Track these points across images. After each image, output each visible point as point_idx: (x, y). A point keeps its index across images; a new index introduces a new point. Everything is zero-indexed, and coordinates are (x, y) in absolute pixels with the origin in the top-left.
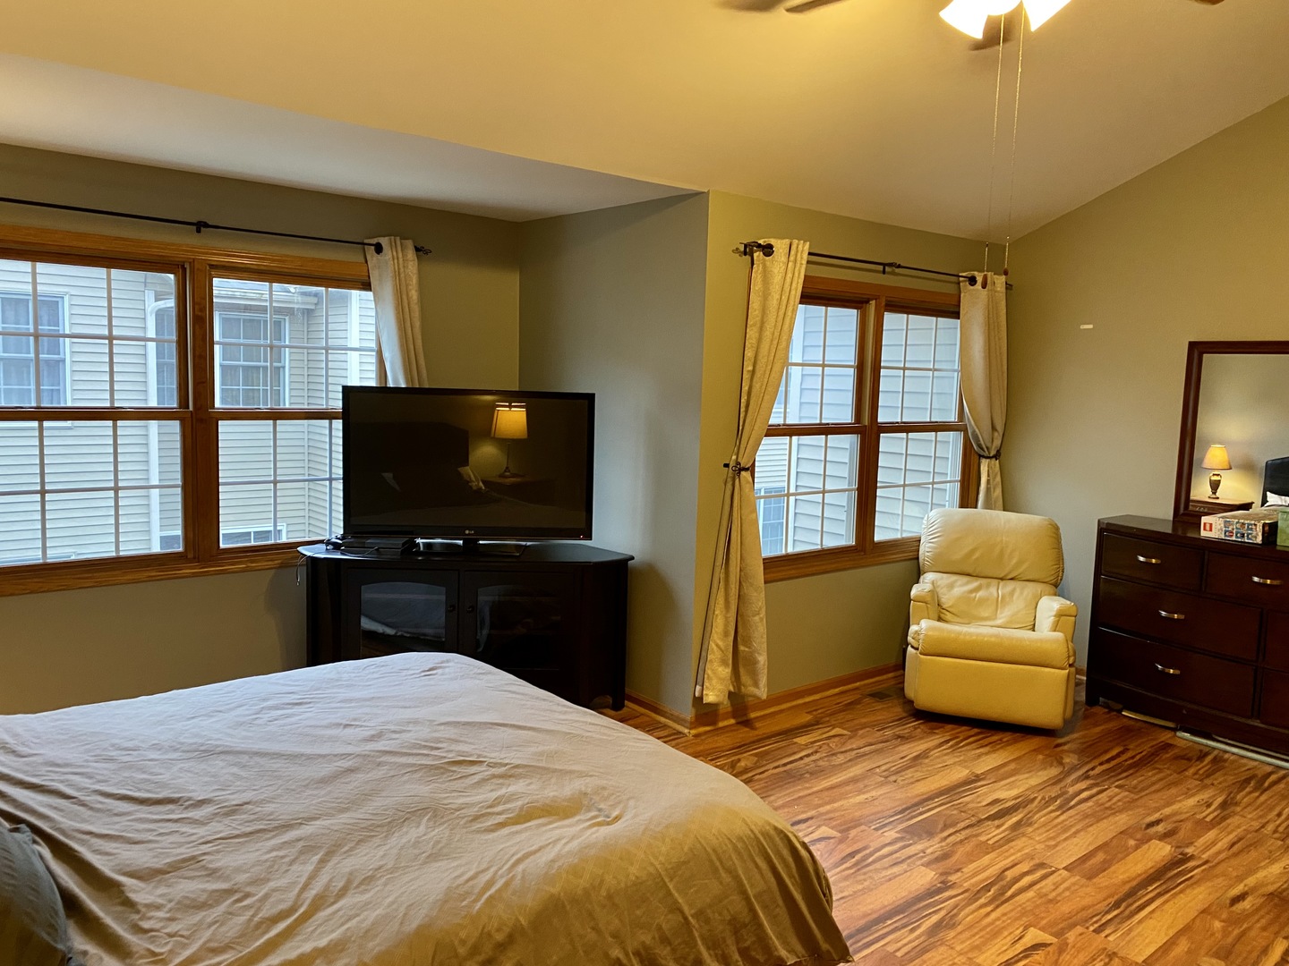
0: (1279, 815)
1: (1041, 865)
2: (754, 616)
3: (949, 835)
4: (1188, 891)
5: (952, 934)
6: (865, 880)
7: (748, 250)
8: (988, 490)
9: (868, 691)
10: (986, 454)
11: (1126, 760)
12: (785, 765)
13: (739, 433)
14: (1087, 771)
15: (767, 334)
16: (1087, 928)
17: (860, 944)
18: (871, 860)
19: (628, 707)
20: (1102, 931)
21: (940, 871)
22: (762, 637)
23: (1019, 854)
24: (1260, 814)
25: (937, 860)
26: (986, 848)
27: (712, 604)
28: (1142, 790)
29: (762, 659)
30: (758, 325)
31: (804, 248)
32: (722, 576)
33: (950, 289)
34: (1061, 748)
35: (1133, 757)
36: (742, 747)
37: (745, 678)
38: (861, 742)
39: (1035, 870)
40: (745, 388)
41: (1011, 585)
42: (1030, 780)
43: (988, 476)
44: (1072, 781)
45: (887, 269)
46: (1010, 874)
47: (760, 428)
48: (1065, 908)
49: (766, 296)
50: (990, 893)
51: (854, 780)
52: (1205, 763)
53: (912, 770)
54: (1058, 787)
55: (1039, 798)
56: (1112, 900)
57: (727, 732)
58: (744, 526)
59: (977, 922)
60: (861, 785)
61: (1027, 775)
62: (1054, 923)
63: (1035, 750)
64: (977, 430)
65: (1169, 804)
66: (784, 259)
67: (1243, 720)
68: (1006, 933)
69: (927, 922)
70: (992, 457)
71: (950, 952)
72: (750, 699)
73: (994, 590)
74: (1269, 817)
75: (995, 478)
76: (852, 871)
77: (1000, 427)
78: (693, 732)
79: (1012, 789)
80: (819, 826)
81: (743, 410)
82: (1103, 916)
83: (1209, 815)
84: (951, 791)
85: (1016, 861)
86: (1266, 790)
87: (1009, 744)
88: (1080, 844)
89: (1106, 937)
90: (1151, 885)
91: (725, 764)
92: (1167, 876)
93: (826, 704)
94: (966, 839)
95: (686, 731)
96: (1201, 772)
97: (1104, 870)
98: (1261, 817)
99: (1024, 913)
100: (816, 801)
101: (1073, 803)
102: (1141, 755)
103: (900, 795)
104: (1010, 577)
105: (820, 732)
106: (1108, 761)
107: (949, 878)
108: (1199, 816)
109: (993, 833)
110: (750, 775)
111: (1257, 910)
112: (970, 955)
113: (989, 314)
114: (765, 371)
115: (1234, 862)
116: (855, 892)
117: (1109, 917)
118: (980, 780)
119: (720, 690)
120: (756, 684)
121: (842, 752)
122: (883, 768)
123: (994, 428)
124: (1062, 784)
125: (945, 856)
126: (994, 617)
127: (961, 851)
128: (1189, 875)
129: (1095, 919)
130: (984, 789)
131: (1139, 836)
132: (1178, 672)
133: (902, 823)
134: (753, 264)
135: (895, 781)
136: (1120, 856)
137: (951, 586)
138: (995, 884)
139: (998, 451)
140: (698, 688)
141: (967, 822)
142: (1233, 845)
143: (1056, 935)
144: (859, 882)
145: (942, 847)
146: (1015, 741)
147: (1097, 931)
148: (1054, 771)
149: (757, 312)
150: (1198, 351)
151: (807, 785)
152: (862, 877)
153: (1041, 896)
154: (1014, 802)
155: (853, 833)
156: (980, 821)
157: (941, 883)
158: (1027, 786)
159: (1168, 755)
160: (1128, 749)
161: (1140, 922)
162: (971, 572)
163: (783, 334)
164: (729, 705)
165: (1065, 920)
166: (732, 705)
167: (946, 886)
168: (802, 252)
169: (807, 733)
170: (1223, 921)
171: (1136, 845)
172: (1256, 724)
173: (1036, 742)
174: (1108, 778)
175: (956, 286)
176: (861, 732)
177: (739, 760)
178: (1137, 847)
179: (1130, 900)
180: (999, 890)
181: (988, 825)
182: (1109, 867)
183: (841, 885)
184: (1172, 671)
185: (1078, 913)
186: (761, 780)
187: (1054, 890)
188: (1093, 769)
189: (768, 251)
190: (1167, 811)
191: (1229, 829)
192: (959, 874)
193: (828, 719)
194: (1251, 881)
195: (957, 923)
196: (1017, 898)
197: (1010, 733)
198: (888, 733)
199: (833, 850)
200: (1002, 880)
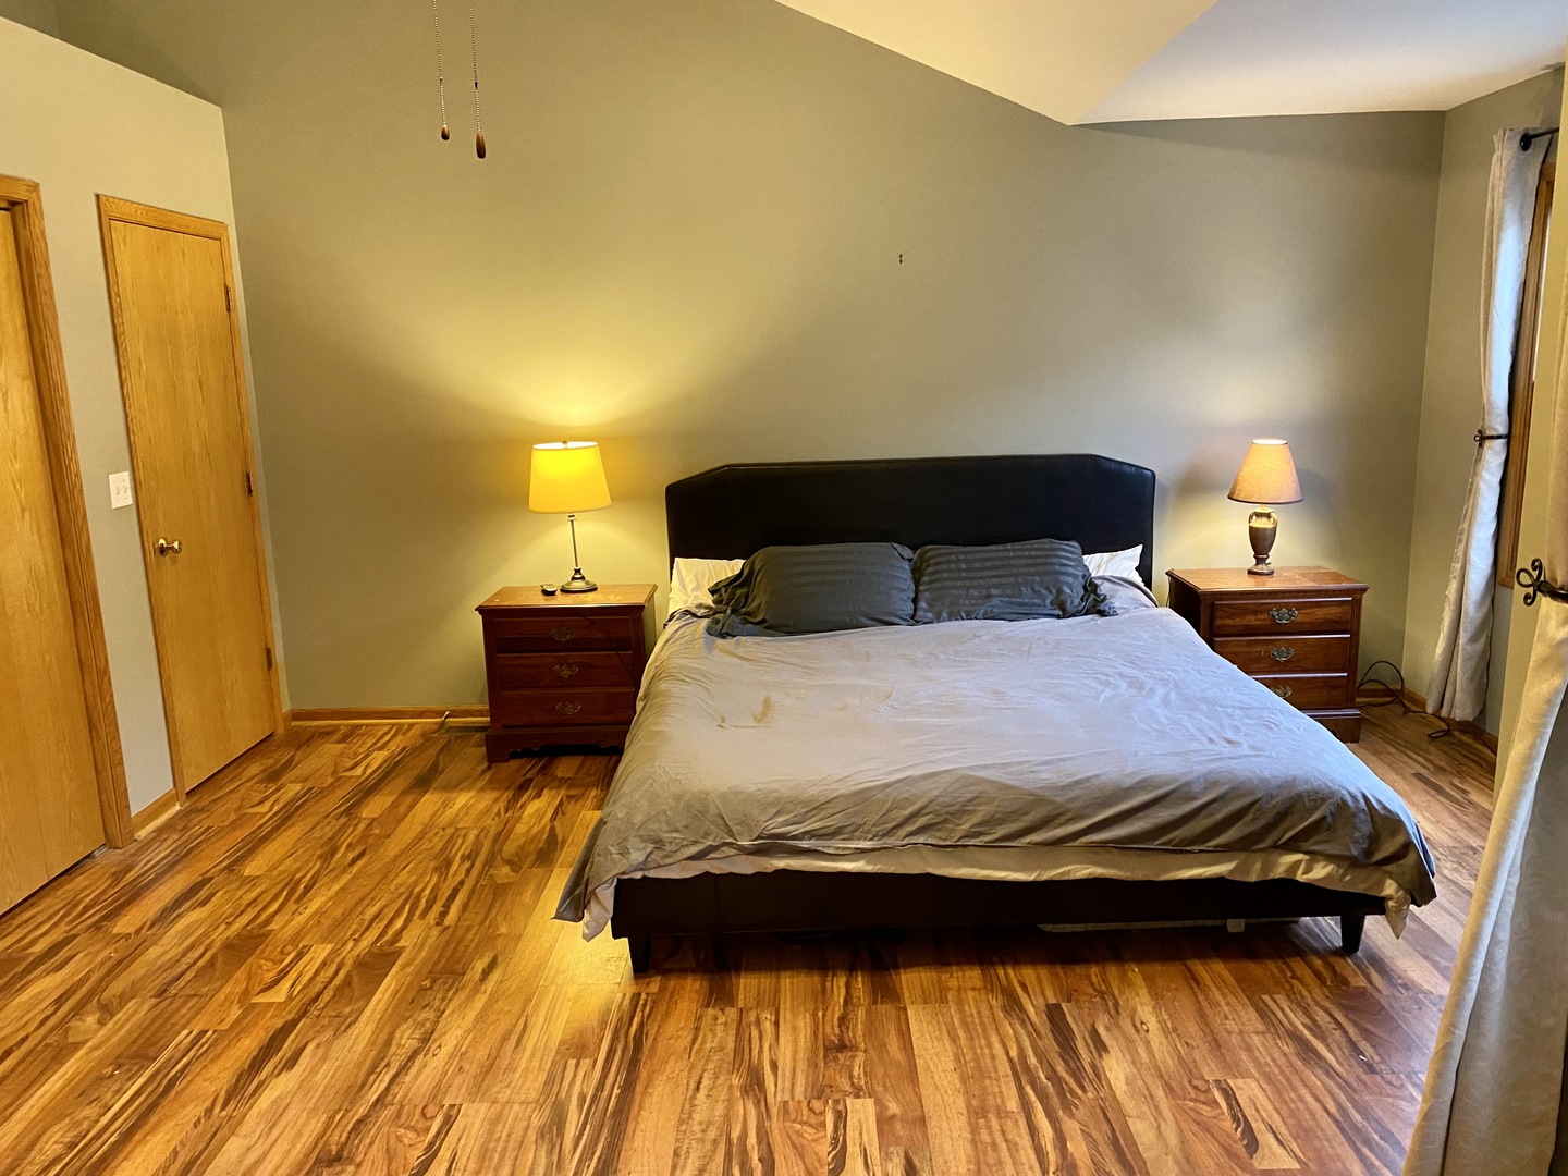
5: (535, 1122)
17: (620, 1048)
59: (516, 1159)
71: (523, 1097)
112: (498, 1107)
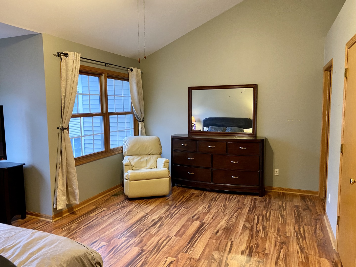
0: (221, 206)
1: (168, 237)
2: (73, 178)
3: (141, 234)
4: (205, 234)
6: (117, 257)
7: (59, 55)
8: (141, 130)
9: (112, 194)
10: (140, 120)
11: (184, 200)
12: (87, 224)
13: (62, 117)
14: (175, 205)
15: (69, 83)
16: (183, 252)
18: (119, 249)
19: (27, 217)
20: (187, 252)
21: (140, 247)
22: (76, 184)
23: (162, 235)
24: (217, 207)
25: (139, 243)
26: (152, 236)
27: (57, 176)
28: (190, 207)
29: (77, 191)
30: (65, 80)
31: (79, 56)
32: (60, 166)
33: (126, 72)
34: (168, 200)
35: (186, 199)
36: (72, 222)
37: (72, 199)
38: (112, 211)
39: (167, 238)
40: (63, 101)
41: (149, 156)
42: (161, 212)
43: (141, 127)
44: (172, 209)
45: (106, 65)
46: (160, 242)
47: (69, 115)
48: (176, 248)
49: (67, 70)
50: (155, 250)
51: (110, 224)
52: (202, 196)
53: (128, 216)
54: (169, 212)
55: (165, 216)
56: (188, 242)
57: (67, 217)
58: (66, 148)
60: (113, 225)
61: (160, 210)
62: (174, 254)
63: (161, 202)
64: (137, 114)
65: (196, 210)
66: (72, 58)
67: (209, 183)
68: (162, 261)
69: (138, 265)
70: (142, 121)
72: (74, 205)
73: (145, 159)
74: (219, 208)
75: (143, 127)
76: (113, 255)
77: (143, 112)
78: (54, 220)
79: (157, 215)
80: (101, 243)
81: (62, 109)
82: (186, 247)
83: (206, 210)
84: (140, 220)
85: (161, 237)
86: (217, 201)
87: (154, 202)
88: (177, 227)
89: (188, 253)
90: (196, 234)
91: (66, 229)
92: (200, 231)
93: (99, 201)
94: (146, 234)
95: (51, 221)
96: (202, 199)
97: (184, 233)
98: (217, 208)
99: (166, 253)
100: (99, 234)
101: (173, 215)
102: (187, 197)
103: (125, 225)
104: (149, 154)
105: (98, 211)
106: (180, 201)
107: (143, 248)
108: (204, 211)
109: (153, 230)
110: (76, 230)
111: (222, 234)
113: (137, 80)
114: (69, 96)
115: (214, 222)
116: (115, 262)
117: (188, 247)
118: (148, 215)
119: (62, 204)
120: (75, 200)
121: (106, 216)
122: (119, 218)
123: (141, 113)
124: (170, 211)
125: (141, 241)
126: (146, 166)
127: (146, 238)
128: (205, 229)
129: (184, 249)
130: (149, 217)
131: (191, 221)
132: (193, 173)
133: (127, 234)
134: (61, 60)
135: (123, 221)
136: (187, 228)
137: (133, 159)
138: (157, 246)
139: (143, 119)
140: (55, 205)
141: (146, 229)
142: (213, 218)
143: (175, 257)
144: (116, 258)
145: (140, 239)
146: (156, 201)
147: (186, 253)
148: (167, 207)
149: (64, 76)
150: (190, 89)
151: (96, 229)
152: (117, 256)
153: (170, 246)
154: (158, 219)
155: (112, 242)
156: (150, 227)
157: (141, 251)
158: (161, 213)
159: (194, 196)
160: (184, 197)
161: (196, 246)
162: (138, 154)
163: (74, 83)
164: (67, 208)
165: (177, 252)
166: (68, 208)
167: (142, 251)
168: (78, 57)
169: (94, 212)
170: (215, 240)
171: (191, 223)
172: (212, 184)
173: (161, 200)
174: (181, 206)
175: (127, 71)
176: (111, 208)
177: (71, 226)
178: (191, 224)
179: (192, 240)
180: (158, 248)
181: (152, 228)
182: (185, 232)
183: (110, 261)
184: (192, 173)
185: (180, 248)
186: (79, 232)
187: (172, 243)
188: (177, 204)
189: (66, 55)
190: (196, 212)
191: (211, 213)
192: (146, 246)
193: (100, 206)
194: (219, 226)
195: (147, 262)
196: (163, 249)
197: (154, 199)
198: (120, 206)
199: (106, 249)
200: (158, 244)
